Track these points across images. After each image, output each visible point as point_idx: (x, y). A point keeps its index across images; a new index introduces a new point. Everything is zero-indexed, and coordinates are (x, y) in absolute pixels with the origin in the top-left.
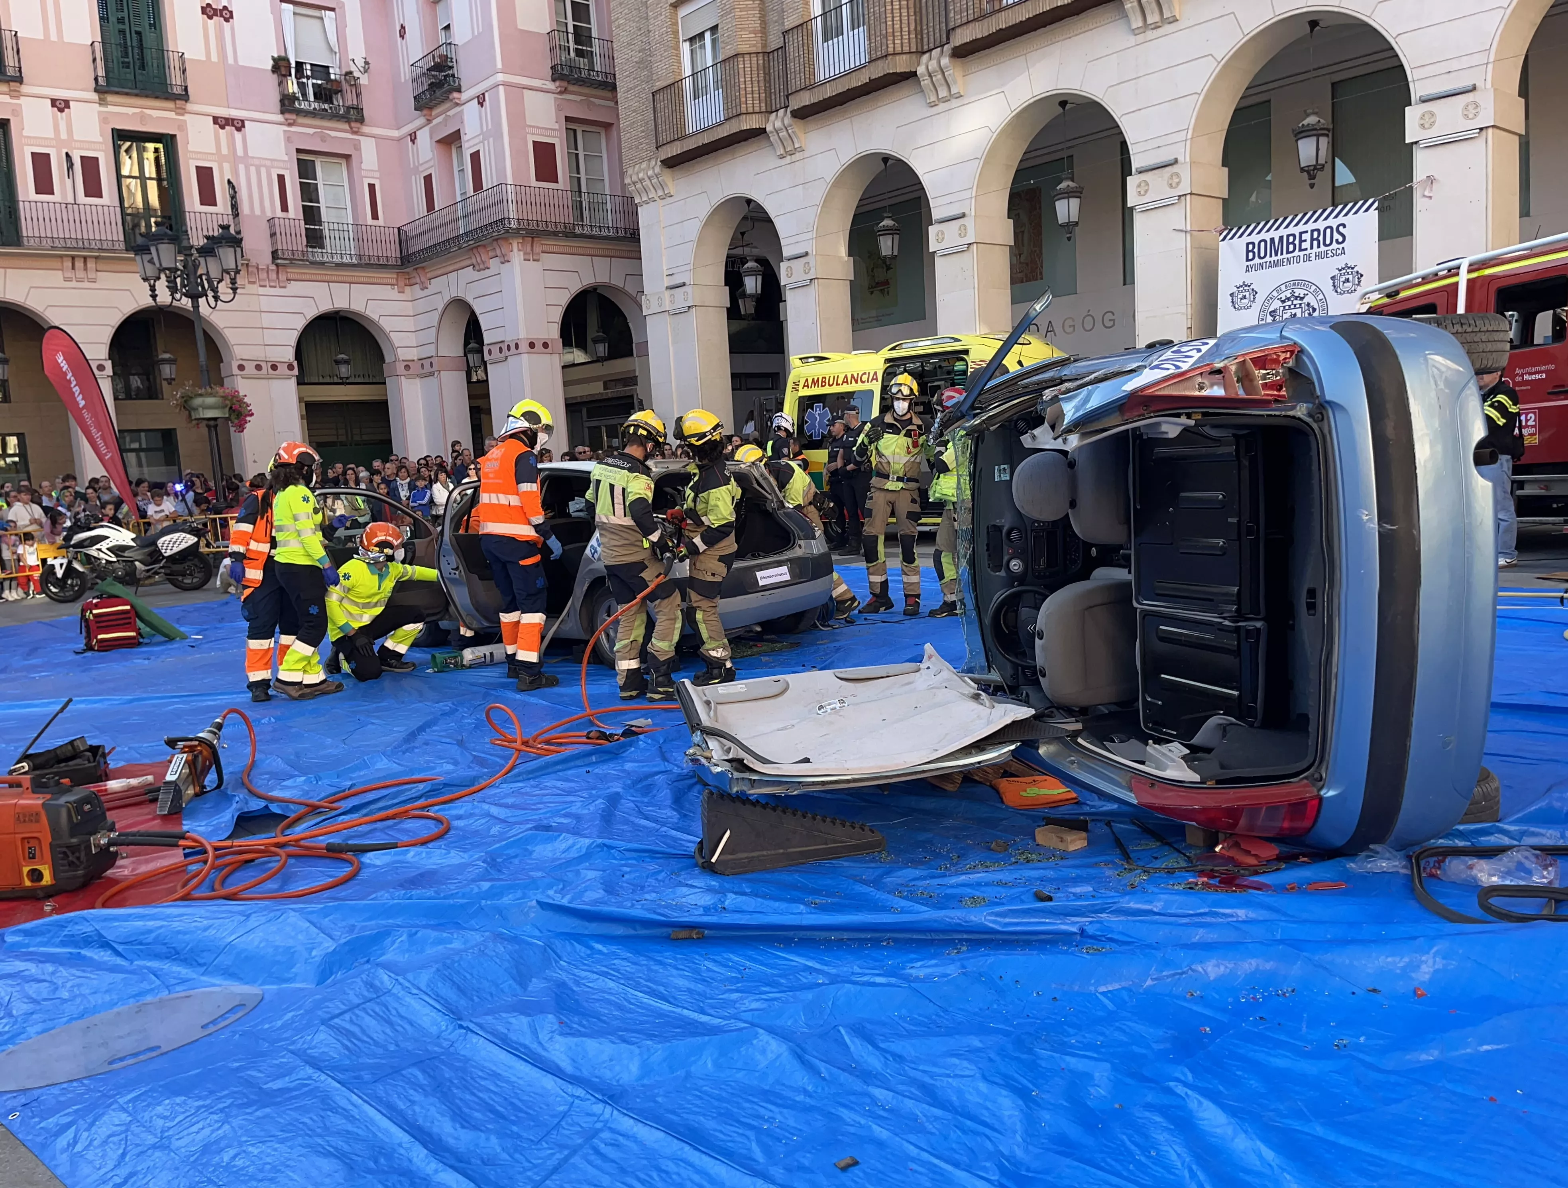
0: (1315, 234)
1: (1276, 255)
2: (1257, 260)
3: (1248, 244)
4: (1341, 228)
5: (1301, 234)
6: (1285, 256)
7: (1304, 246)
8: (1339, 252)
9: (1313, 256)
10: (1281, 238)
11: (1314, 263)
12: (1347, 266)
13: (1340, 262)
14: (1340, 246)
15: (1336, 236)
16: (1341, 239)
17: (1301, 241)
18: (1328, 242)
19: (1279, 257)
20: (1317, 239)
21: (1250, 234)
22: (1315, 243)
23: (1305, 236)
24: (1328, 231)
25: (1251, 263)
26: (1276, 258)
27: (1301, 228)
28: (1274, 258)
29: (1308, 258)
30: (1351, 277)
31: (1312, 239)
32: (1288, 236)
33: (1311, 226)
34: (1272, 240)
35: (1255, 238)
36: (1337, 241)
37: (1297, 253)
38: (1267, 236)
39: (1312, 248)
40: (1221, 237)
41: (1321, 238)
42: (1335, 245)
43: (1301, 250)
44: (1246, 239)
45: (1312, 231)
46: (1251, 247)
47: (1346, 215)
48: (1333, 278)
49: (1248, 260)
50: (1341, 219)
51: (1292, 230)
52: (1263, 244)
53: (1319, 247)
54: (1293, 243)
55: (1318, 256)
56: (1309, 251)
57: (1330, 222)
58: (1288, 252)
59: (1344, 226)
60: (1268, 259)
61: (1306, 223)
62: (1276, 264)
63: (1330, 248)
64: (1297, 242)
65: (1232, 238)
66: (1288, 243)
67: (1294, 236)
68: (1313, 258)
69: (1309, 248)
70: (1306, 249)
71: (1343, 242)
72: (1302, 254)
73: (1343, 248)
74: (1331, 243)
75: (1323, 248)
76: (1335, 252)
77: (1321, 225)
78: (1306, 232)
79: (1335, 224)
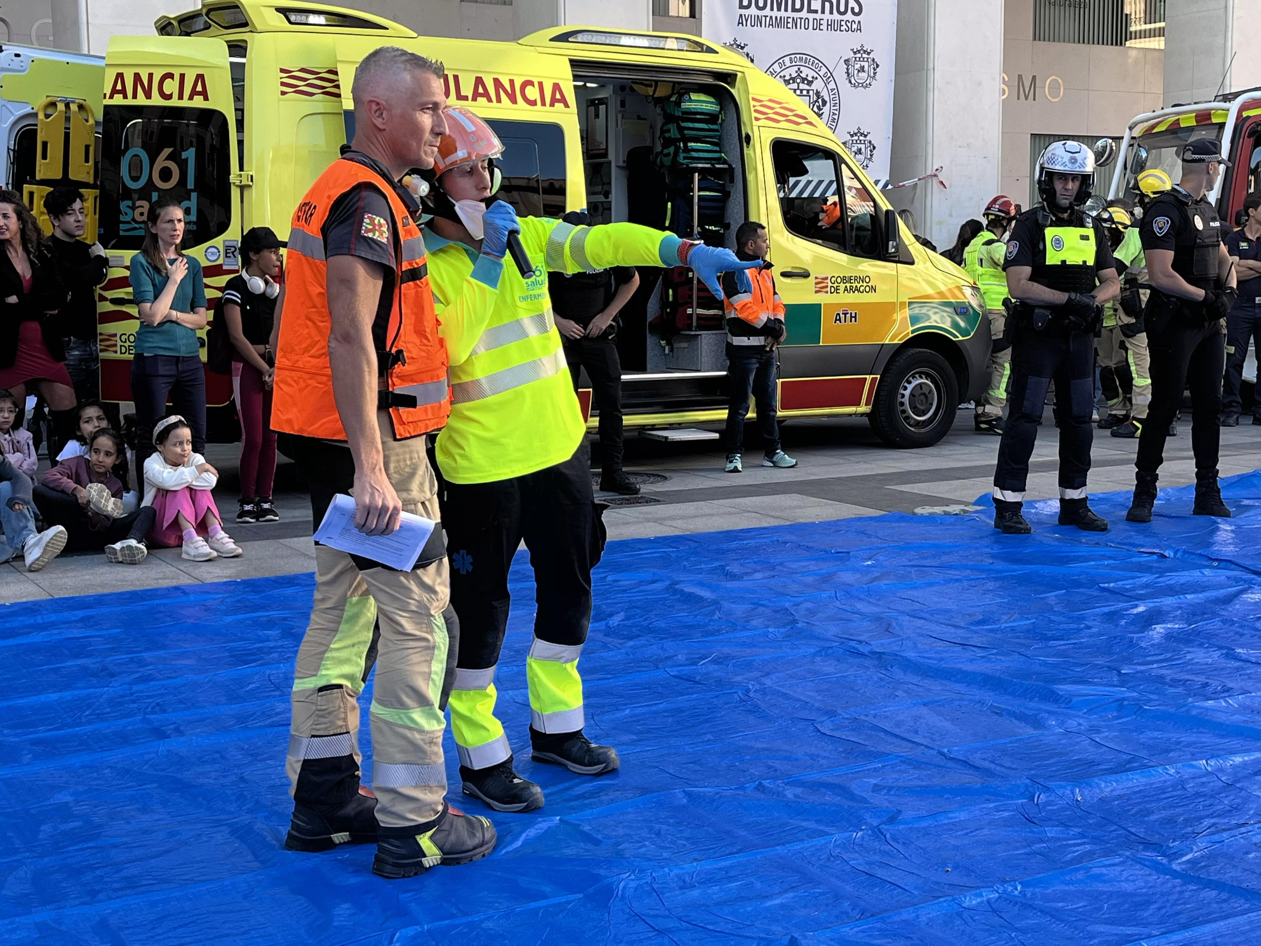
1: (779, 9)
2: (753, 11)
6: (790, 13)
8: (855, 26)
9: (824, 22)
11: (825, 34)
12: (862, 50)
13: (854, 40)
14: (857, 18)
15: (852, 3)
16: (857, 10)
18: (842, 9)
19: (782, 13)
20: (830, 2)
25: (743, 12)
26: (779, 14)
28: (775, 13)
29: (818, 25)
30: (866, 64)
31: (825, 1)
36: (853, 9)
37: (804, 14)
39: (823, 12)
41: (834, 1)
42: (849, 16)
43: (810, 11)
48: (847, 61)
49: (741, 7)
53: (831, 12)
55: (831, 25)
56: (818, 16)
58: (794, 10)
60: (767, 12)
62: (779, 23)
63: (844, 17)
68: (824, 27)
69: (820, 11)
70: (816, 12)
71: (859, 14)
72: (811, 16)
73: (859, 22)
74: (845, 13)
75: (836, 16)
76: (849, 25)
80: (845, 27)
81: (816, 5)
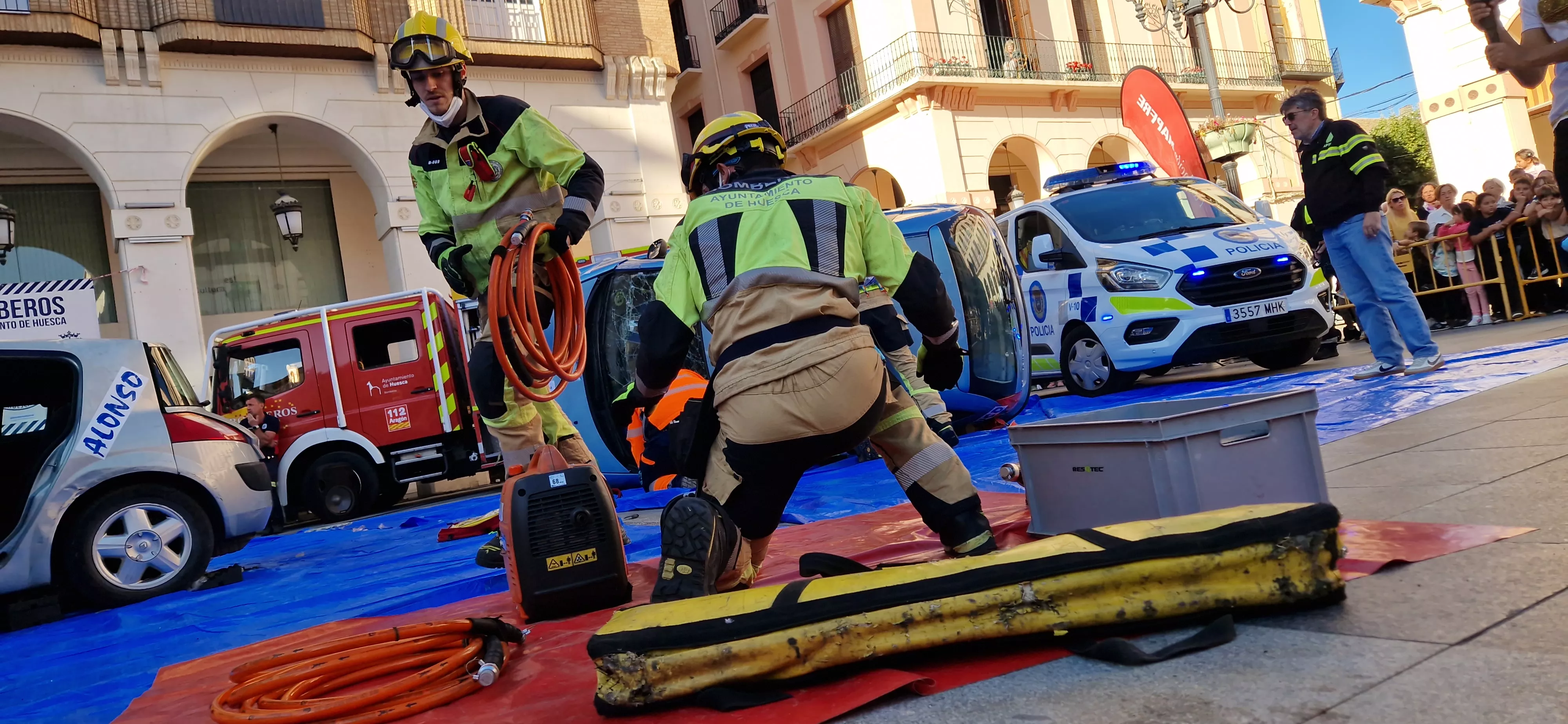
0: (30, 304)
4: (58, 301)
5: (13, 302)
7: (18, 313)
8: (59, 321)
9: (30, 322)
12: (70, 335)
13: (62, 330)
14: (60, 316)
15: (53, 307)
16: (59, 310)
17: (14, 309)
18: (45, 311)
20: (33, 308)
22: (31, 311)
23: (17, 305)
24: (44, 302)
27: (12, 296)
29: (26, 324)
31: (27, 309)
33: (23, 296)
36: (55, 311)
37: (11, 319)
39: (28, 315)
41: (37, 308)
42: (53, 315)
43: (15, 316)
45: (26, 301)
47: (61, 289)
50: (56, 293)
53: (36, 315)
54: (4, 309)
55: (36, 322)
56: (25, 318)
57: (44, 294)
59: (61, 299)
61: (17, 292)
63: (49, 317)
64: (9, 308)
67: (5, 302)
68: (31, 324)
69: (24, 315)
70: (22, 316)
71: (62, 313)
72: (17, 320)
73: (63, 318)
74: (49, 313)
75: (40, 317)
76: (54, 321)
77: (35, 295)
78: (20, 301)
79: (50, 296)
80: (50, 322)
81: (22, 312)
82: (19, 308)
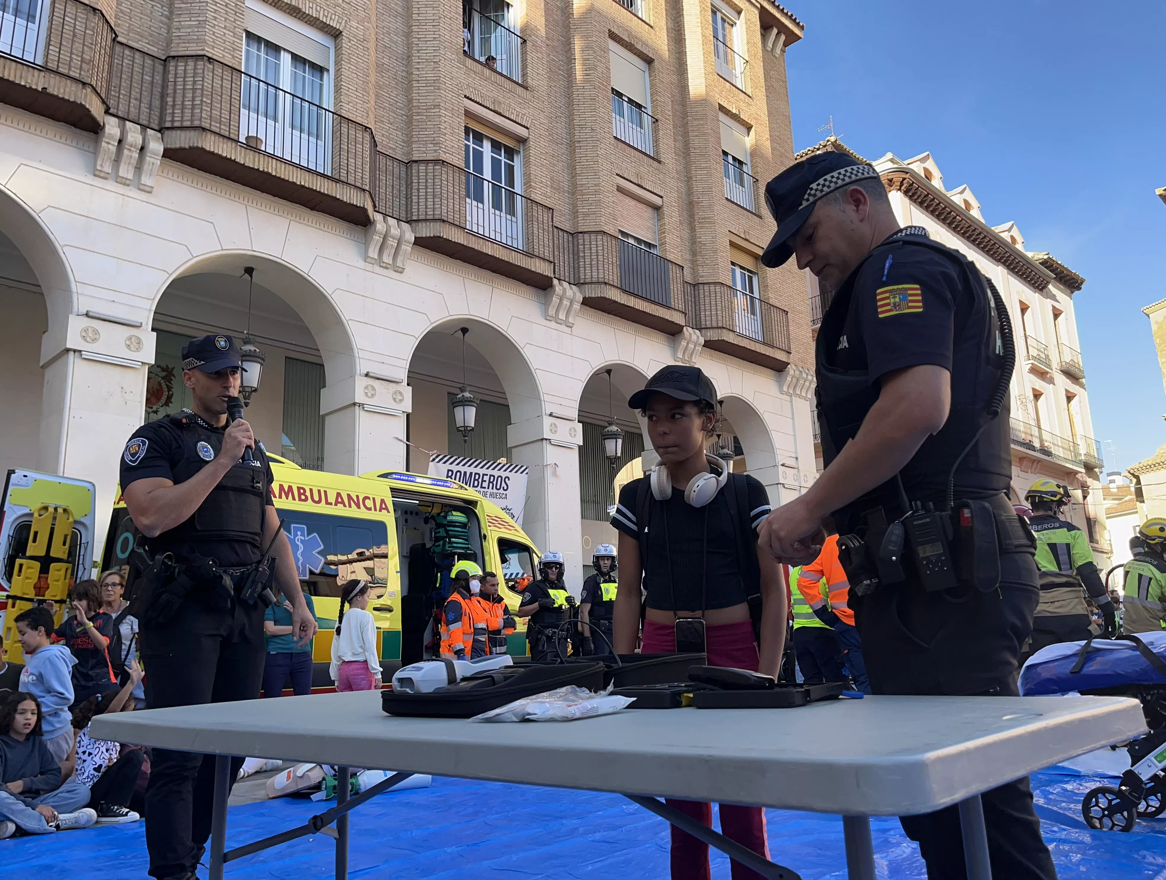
0: (492, 479)
3: (449, 470)
4: (507, 479)
5: (484, 475)
8: (504, 496)
9: (488, 494)
10: (471, 473)
12: (506, 508)
13: (503, 503)
14: (505, 492)
15: (503, 484)
16: (505, 488)
17: (483, 481)
18: (498, 487)
20: (492, 483)
21: (451, 464)
22: (491, 485)
24: (500, 479)
27: (484, 471)
30: (507, 516)
31: (490, 482)
32: (476, 474)
33: (490, 472)
34: (465, 473)
35: (455, 468)
36: (503, 488)
37: (479, 488)
38: (463, 469)
39: (488, 488)
40: (431, 459)
41: (495, 483)
42: (501, 491)
43: (482, 487)
44: (447, 466)
45: (491, 476)
46: (450, 473)
47: (511, 471)
50: (507, 474)
51: (478, 470)
52: (458, 474)
53: (493, 489)
54: (478, 480)
55: (492, 495)
56: (486, 490)
57: (501, 473)
58: (474, 486)
59: (509, 479)
61: (488, 468)
63: (499, 492)
64: (480, 480)
65: (438, 462)
66: (475, 480)
67: (479, 475)
70: (485, 488)
71: (506, 490)
72: (482, 490)
73: (506, 495)
74: (500, 489)
75: (495, 491)
76: (501, 495)
77: (496, 473)
78: (487, 475)
79: (504, 474)
80: (498, 496)
81: (485, 485)
82: (485, 481)
